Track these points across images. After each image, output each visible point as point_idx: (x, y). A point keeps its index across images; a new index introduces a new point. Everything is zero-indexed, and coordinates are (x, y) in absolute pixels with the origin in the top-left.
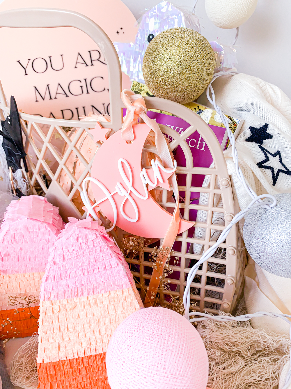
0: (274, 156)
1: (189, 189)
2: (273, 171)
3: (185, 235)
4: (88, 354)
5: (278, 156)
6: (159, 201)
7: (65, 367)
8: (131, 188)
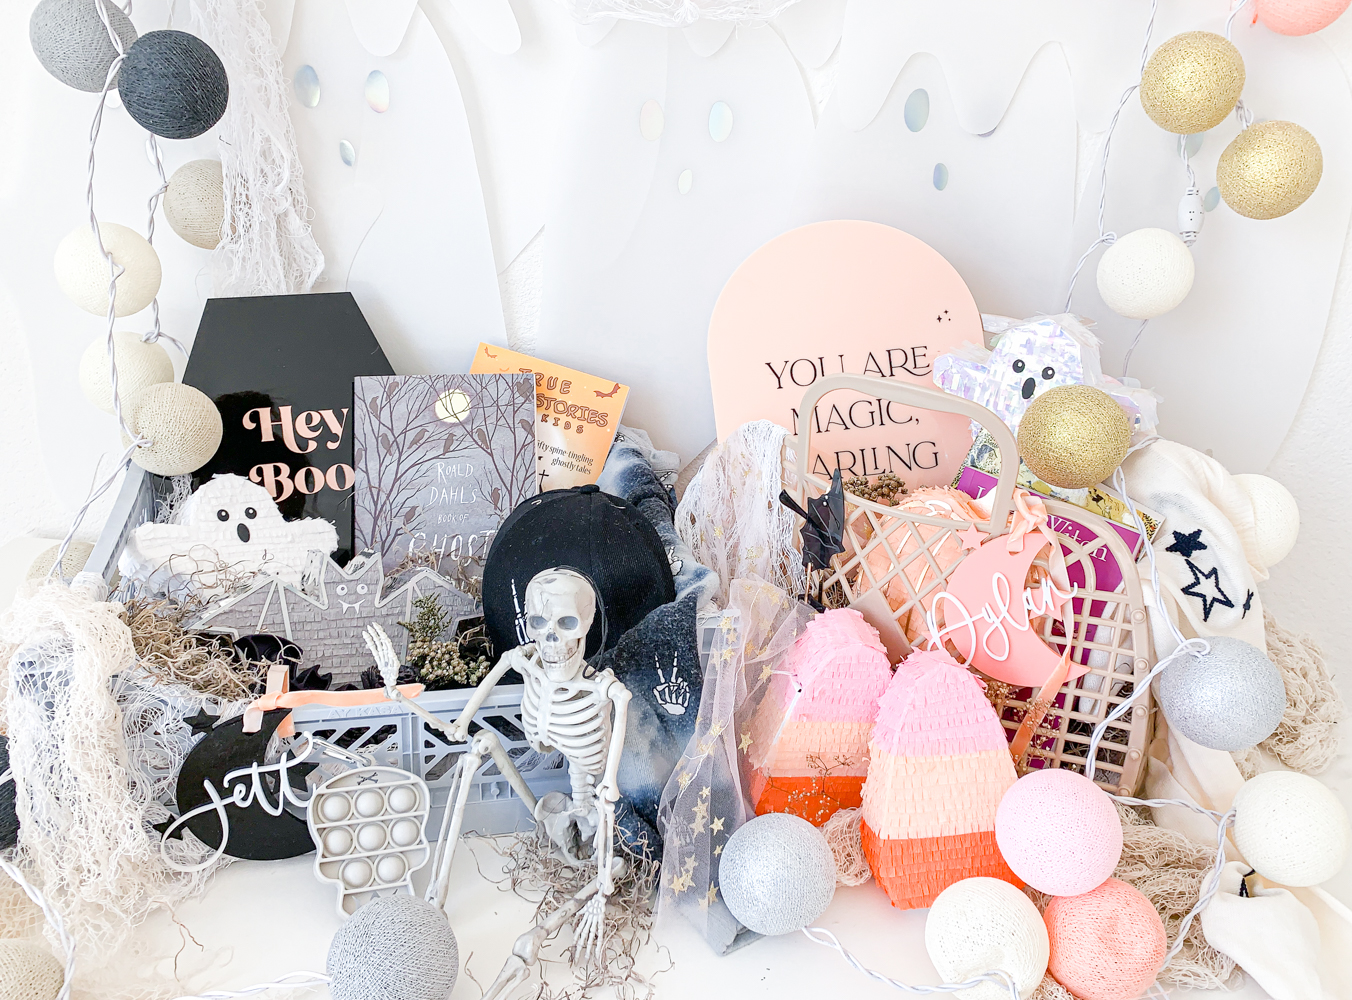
0: (1207, 577)
1: (1086, 619)
2: (1205, 601)
3: (1073, 685)
4: (946, 834)
5: (1213, 577)
6: (1040, 631)
7: (915, 848)
8: (1004, 613)
